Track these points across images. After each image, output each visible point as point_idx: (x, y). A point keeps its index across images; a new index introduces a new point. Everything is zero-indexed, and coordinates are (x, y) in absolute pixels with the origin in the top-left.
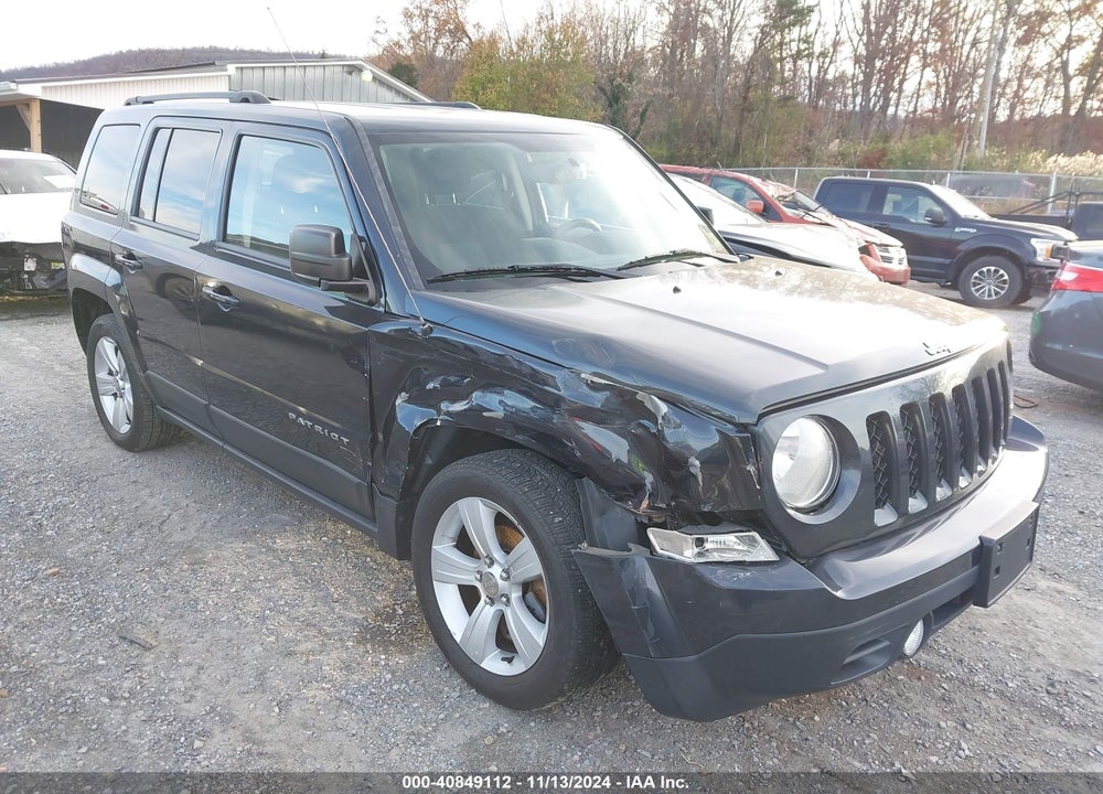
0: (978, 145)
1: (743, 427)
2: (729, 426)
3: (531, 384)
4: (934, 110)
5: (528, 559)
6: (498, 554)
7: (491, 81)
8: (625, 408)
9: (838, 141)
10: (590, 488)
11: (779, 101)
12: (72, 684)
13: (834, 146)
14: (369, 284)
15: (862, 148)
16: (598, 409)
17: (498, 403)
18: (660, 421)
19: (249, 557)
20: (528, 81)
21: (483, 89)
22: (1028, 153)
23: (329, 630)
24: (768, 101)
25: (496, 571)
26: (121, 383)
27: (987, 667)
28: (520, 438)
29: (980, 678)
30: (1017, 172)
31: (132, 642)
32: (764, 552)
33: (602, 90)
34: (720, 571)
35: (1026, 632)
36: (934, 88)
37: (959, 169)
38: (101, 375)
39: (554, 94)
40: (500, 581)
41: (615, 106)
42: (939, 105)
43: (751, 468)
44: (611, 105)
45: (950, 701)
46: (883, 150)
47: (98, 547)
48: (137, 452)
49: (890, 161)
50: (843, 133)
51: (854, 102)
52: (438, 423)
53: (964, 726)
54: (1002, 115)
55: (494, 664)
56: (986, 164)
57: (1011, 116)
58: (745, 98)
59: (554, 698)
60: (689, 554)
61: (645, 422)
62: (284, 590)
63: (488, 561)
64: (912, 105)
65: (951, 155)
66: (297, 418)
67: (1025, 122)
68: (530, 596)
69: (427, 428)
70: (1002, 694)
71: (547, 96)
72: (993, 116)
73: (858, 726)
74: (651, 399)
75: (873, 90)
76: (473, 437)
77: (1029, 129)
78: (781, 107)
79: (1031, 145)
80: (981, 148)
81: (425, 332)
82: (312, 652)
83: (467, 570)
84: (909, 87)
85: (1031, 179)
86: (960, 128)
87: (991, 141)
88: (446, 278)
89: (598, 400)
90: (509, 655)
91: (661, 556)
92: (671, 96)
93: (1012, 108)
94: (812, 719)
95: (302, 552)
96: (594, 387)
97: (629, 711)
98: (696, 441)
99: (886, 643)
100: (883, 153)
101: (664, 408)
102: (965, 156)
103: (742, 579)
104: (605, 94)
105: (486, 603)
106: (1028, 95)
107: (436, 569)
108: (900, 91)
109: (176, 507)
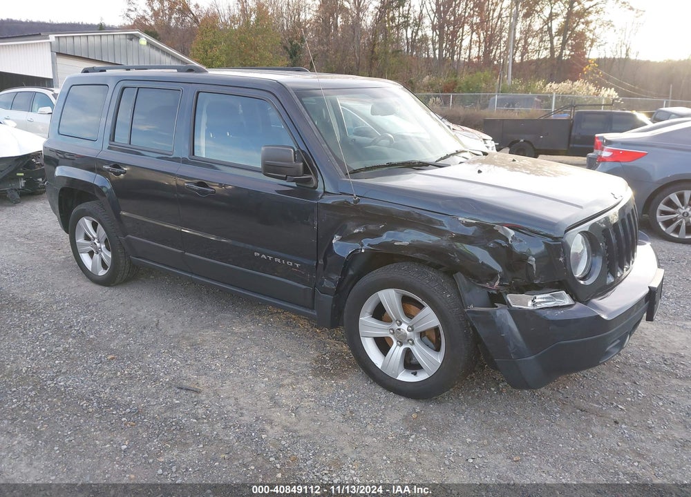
0: (507, 79)
1: (556, 239)
2: (549, 239)
3: (427, 225)
4: (479, 57)
5: (428, 318)
6: (404, 319)
7: (215, 43)
8: (487, 234)
9: (428, 76)
10: (460, 278)
11: (393, 53)
12: (168, 414)
13: (426, 79)
14: (312, 176)
15: (443, 81)
16: (471, 237)
17: (406, 237)
18: (510, 239)
19: (223, 338)
20: (239, 43)
21: (211, 48)
22: (535, 82)
23: (295, 372)
24: (386, 53)
25: (404, 327)
26: (98, 244)
27: (632, 356)
28: (418, 255)
29: (631, 361)
30: (530, 93)
31: (187, 390)
32: (567, 300)
33: (285, 47)
34: (548, 312)
35: (643, 338)
36: (478, 44)
37: (499, 92)
38: (80, 240)
39: (256, 50)
40: (408, 333)
41: (294, 58)
42: (481, 54)
43: (561, 259)
44: (291, 57)
45: (623, 373)
46: (456, 81)
47: (128, 341)
48: (112, 286)
49: (460, 88)
50: (430, 72)
51: (435, 53)
52: (363, 251)
53: (635, 383)
54: (518, 59)
55: (405, 377)
56: (513, 89)
57: (522, 59)
58: (373, 52)
59: (448, 390)
60: (530, 306)
61: (499, 241)
62: (256, 353)
63: (398, 322)
64: (468, 54)
65: (493, 85)
66: (261, 255)
67: (531, 62)
68: (425, 338)
69: (354, 255)
70: (645, 367)
71: (252, 52)
72: (513, 60)
73: (587, 389)
74: (503, 229)
75: (444, 45)
76: (386, 256)
77: (533, 67)
78: (395, 56)
79: (536, 77)
80: (509, 80)
81: (356, 202)
82: (292, 384)
83: (381, 330)
84: (466, 43)
85: (539, 97)
86: (495, 67)
87: (514, 76)
88: (355, 172)
89: (470, 231)
90: (414, 371)
91: (514, 308)
92: (328, 50)
93: (522, 55)
94: (565, 388)
95: (251, 333)
96: (468, 224)
97: (476, 394)
98: (533, 249)
99: (619, 341)
100: (456, 83)
101: (512, 232)
102: (501, 84)
103: (559, 315)
104: (287, 50)
105: (398, 345)
106: (531, 47)
107: (362, 330)
108: (461, 46)
109: (158, 316)
